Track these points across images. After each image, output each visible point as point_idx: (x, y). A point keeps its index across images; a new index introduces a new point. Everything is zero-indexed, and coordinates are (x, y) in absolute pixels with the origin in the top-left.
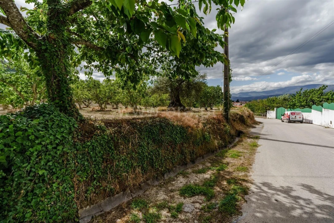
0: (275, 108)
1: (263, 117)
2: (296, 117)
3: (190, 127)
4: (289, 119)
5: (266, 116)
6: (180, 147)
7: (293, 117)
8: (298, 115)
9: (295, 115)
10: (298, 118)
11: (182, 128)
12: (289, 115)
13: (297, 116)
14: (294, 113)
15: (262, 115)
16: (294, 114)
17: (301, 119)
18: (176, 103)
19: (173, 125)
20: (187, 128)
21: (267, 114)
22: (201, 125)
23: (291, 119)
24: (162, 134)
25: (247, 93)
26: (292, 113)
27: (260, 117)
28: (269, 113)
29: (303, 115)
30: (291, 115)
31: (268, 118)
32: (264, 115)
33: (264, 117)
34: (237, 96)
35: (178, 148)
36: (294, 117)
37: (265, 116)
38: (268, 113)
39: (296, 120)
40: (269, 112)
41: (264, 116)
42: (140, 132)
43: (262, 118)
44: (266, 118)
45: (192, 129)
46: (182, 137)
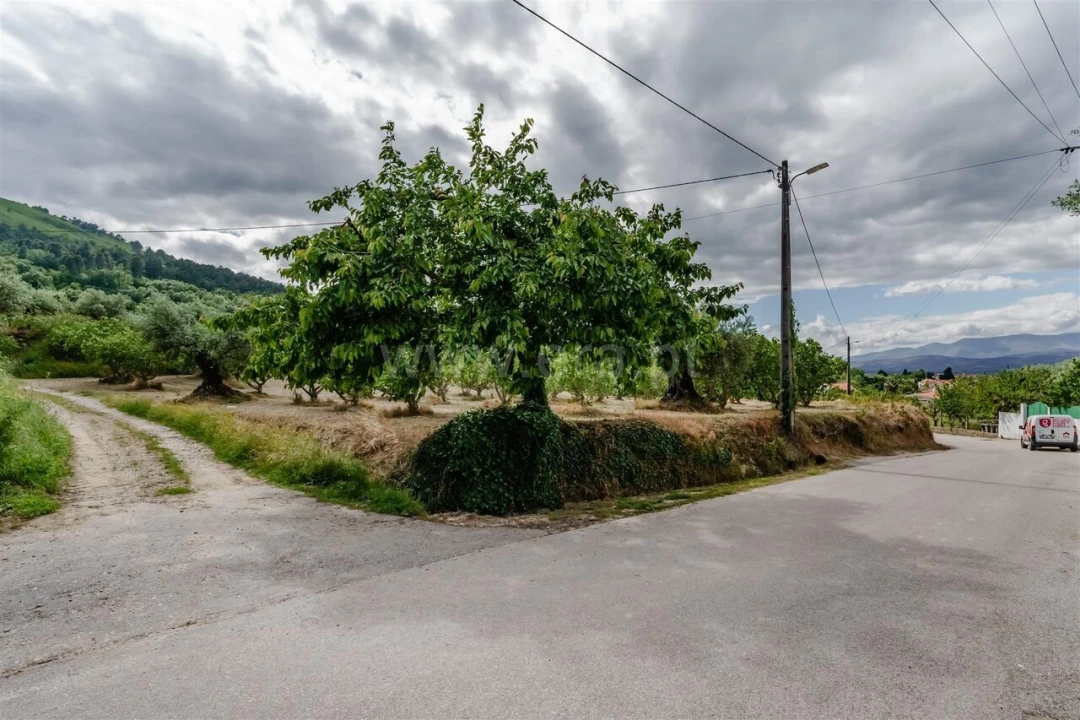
0: (1022, 405)
1: (986, 433)
2: (1053, 432)
3: (689, 435)
4: (1034, 437)
5: (995, 430)
6: (671, 463)
7: (1043, 433)
8: (1059, 426)
9: (1051, 427)
10: (1059, 437)
11: (675, 435)
12: (1034, 427)
13: (1056, 430)
14: (1049, 421)
15: (983, 427)
16: (1049, 424)
17: (1071, 439)
18: (680, 392)
19: (662, 431)
20: (684, 437)
21: (997, 422)
22: (712, 435)
23: (1038, 439)
24: (644, 441)
25: (992, 342)
26: (1041, 421)
27: (978, 435)
28: (1004, 422)
29: (1075, 427)
30: (1039, 429)
31: (1002, 437)
32: (989, 427)
33: (991, 434)
34: (950, 354)
35: (668, 464)
36: (1047, 431)
37: (994, 432)
38: (1000, 422)
39: (1054, 441)
40: (1003, 418)
41: (989, 431)
42: (616, 436)
43: (983, 436)
44: (996, 437)
45: (693, 438)
46: (675, 450)
